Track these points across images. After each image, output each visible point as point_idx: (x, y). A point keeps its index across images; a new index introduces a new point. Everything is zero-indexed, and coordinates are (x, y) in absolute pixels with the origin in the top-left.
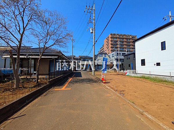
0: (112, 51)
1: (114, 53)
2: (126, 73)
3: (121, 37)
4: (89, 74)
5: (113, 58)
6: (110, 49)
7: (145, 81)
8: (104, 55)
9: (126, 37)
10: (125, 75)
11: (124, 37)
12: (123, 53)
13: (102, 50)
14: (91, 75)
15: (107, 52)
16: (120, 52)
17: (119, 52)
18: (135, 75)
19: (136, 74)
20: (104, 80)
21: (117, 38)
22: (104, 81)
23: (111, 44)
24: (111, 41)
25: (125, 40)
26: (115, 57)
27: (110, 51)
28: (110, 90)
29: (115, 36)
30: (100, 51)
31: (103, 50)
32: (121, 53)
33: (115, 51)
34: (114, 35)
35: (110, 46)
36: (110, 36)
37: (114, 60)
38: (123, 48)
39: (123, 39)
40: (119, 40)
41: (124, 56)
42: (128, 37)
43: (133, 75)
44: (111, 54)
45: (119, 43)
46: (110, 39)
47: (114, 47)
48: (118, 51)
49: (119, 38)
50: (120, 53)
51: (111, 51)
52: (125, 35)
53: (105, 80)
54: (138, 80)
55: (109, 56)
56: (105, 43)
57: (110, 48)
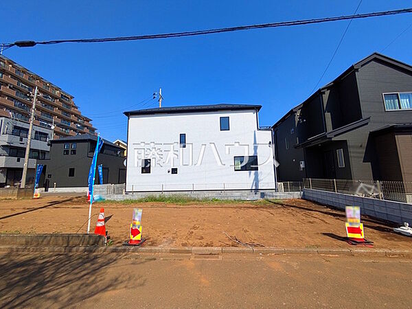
3: (24, 77)
9: (42, 86)
11: (36, 82)
52: (38, 78)
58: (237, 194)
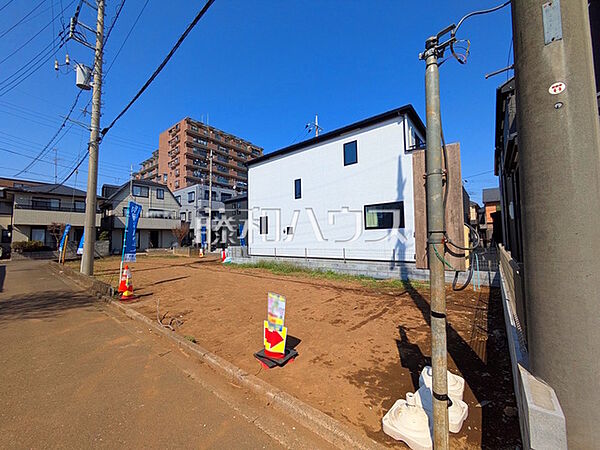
0: (191, 181)
1: (194, 188)
2: (224, 258)
3: (222, 140)
4: (65, 269)
5: (192, 208)
6: (184, 173)
7: (262, 275)
8: (153, 193)
9: (236, 145)
10: (220, 264)
11: (231, 143)
12: (222, 194)
13: (150, 170)
14: (74, 275)
15: (170, 180)
16: (215, 189)
17: (210, 189)
18: (247, 261)
19: (249, 256)
20: (125, 289)
21: (207, 140)
22: (125, 294)
23: (188, 156)
24: (189, 145)
25: (232, 153)
26: (200, 204)
27: (182, 178)
28: (137, 320)
29: (201, 132)
30: (143, 174)
31: (154, 173)
32: (219, 191)
33: (200, 182)
34: (200, 127)
35: (184, 161)
36: (184, 127)
37: (194, 212)
38: (228, 178)
39: (229, 147)
40: (213, 147)
41: (226, 203)
42: (242, 148)
43: (240, 261)
44: (183, 193)
45: (211, 159)
46: (185, 138)
47: (196, 169)
48: (207, 183)
49: (215, 142)
50: (214, 193)
51: (188, 179)
52: (233, 138)
53: (130, 289)
54: (246, 273)
55: (176, 198)
56: (165, 148)
57: (181, 167)
58: (363, 266)
